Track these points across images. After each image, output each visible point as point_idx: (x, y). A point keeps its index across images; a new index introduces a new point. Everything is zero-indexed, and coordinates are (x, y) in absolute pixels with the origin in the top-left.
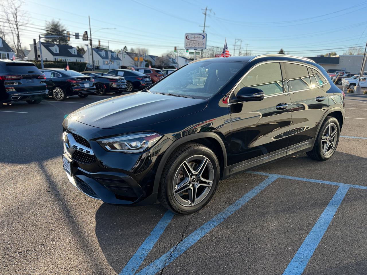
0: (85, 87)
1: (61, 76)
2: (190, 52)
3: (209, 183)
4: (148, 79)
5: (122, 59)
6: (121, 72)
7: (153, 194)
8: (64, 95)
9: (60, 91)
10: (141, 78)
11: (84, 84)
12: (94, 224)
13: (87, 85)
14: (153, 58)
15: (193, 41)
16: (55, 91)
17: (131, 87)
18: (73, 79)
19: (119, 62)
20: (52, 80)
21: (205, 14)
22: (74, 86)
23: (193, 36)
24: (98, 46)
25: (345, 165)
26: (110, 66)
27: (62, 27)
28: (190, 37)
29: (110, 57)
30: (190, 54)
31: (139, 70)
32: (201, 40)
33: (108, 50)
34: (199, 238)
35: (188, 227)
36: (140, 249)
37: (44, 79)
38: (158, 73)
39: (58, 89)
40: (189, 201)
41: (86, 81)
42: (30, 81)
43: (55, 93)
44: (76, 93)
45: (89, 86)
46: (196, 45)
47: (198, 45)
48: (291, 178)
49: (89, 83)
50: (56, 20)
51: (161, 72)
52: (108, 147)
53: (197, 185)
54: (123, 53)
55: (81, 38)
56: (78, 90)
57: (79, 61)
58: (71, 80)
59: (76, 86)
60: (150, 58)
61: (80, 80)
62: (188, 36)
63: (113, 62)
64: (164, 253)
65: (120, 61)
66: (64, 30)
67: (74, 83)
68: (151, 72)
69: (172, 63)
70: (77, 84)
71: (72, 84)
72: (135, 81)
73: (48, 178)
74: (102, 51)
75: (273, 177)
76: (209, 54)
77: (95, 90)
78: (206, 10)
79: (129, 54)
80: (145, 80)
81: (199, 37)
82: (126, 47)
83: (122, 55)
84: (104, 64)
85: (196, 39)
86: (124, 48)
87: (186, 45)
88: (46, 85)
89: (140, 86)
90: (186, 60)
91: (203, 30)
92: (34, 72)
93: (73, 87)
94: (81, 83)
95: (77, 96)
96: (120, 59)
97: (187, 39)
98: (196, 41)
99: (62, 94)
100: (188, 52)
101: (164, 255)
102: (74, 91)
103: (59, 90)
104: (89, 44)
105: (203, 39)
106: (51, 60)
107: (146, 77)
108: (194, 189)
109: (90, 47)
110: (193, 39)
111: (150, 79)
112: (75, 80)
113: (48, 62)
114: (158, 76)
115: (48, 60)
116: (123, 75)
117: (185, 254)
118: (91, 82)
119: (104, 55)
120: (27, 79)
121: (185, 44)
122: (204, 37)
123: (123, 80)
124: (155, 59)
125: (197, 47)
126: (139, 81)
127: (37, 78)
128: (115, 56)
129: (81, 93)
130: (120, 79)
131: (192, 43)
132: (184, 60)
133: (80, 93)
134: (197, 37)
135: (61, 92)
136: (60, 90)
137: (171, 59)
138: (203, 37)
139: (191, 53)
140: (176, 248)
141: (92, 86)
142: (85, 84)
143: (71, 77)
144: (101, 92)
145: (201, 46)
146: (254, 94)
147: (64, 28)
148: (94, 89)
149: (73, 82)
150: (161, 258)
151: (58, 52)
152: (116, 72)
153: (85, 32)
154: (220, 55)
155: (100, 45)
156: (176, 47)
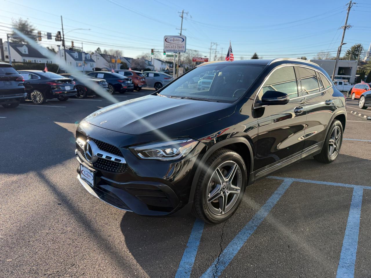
0: (65, 90)
1: (39, 78)
2: (167, 55)
3: (237, 190)
4: (129, 82)
5: (95, 61)
6: (101, 74)
7: (188, 203)
8: (43, 98)
9: (39, 94)
10: (123, 81)
11: (64, 86)
12: (123, 238)
13: (68, 88)
14: (129, 60)
15: (172, 44)
16: (33, 94)
17: (112, 90)
18: (54, 81)
19: (93, 64)
20: (29, 83)
21: (182, 17)
22: (54, 88)
23: (172, 39)
24: (71, 47)
25: (350, 167)
26: (84, 68)
27: (31, 26)
28: (169, 40)
29: (84, 59)
30: (167, 56)
31: (119, 72)
32: (180, 43)
33: (82, 51)
34: (239, 248)
35: (223, 237)
36: (182, 263)
37: (22, 81)
38: (139, 76)
39: (36, 92)
40: (220, 209)
41: (67, 84)
42: (8, 83)
43: (33, 96)
44: (56, 96)
45: (70, 89)
46: (175, 48)
47: (178, 48)
48: (305, 181)
49: (70, 86)
50: (24, 19)
51: (142, 74)
52: (140, 155)
53: (227, 192)
54: (97, 55)
55: (54, 38)
56: (58, 93)
57: (50, 63)
58: (51, 83)
59: (56, 89)
60: (125, 60)
61: (61, 82)
62: (167, 38)
63: (87, 64)
64: (208, 266)
66: (33, 30)
68: (132, 74)
69: (148, 65)
70: (58, 87)
71: (52, 87)
72: (117, 83)
73: (53, 188)
74: (74, 52)
75: (288, 181)
77: (76, 93)
78: (183, 13)
79: (104, 56)
80: (127, 82)
81: (179, 40)
82: (99, 48)
83: (95, 56)
84: (77, 66)
85: (175, 42)
86: (97, 50)
87: (166, 48)
88: (24, 87)
89: (122, 88)
90: (162, 63)
91: (180, 33)
92: (12, 74)
93: (53, 90)
94: (62, 86)
95: (56, 99)
96: (93, 61)
97: (166, 42)
98: (176, 44)
99: (41, 97)
100: (165, 55)
101: (209, 268)
102: (54, 94)
103: (38, 93)
104: (62, 45)
105: (182, 42)
106: (20, 61)
107: (127, 80)
108: (225, 196)
109: (62, 47)
110: (172, 42)
111: (132, 82)
112: (55, 83)
113: (17, 64)
114: (139, 78)
115: (16, 61)
116: (103, 77)
117: (230, 266)
118: (72, 85)
119: (76, 57)
120: (4, 81)
121: (164, 47)
122: (184, 40)
123: (105, 82)
124: (131, 61)
125: (176, 50)
126: (120, 83)
127: (15, 80)
128: (89, 58)
129: (62, 96)
130: (101, 81)
131: (171, 46)
132: (160, 62)
133: (60, 96)
134: (177, 40)
135: (41, 95)
136: (39, 93)
137: (147, 61)
138: (182, 40)
139: (168, 56)
140: (219, 259)
141: (73, 89)
142: (66, 87)
143: (51, 79)
144: (81, 95)
145: (180, 49)
146: (278, 98)
147: (33, 28)
148: (75, 92)
149: (54, 85)
150: (208, 271)
151: (27, 53)
152: (95, 74)
153: (58, 32)
154: (197, 58)
155: (74, 46)
156: (153, 49)
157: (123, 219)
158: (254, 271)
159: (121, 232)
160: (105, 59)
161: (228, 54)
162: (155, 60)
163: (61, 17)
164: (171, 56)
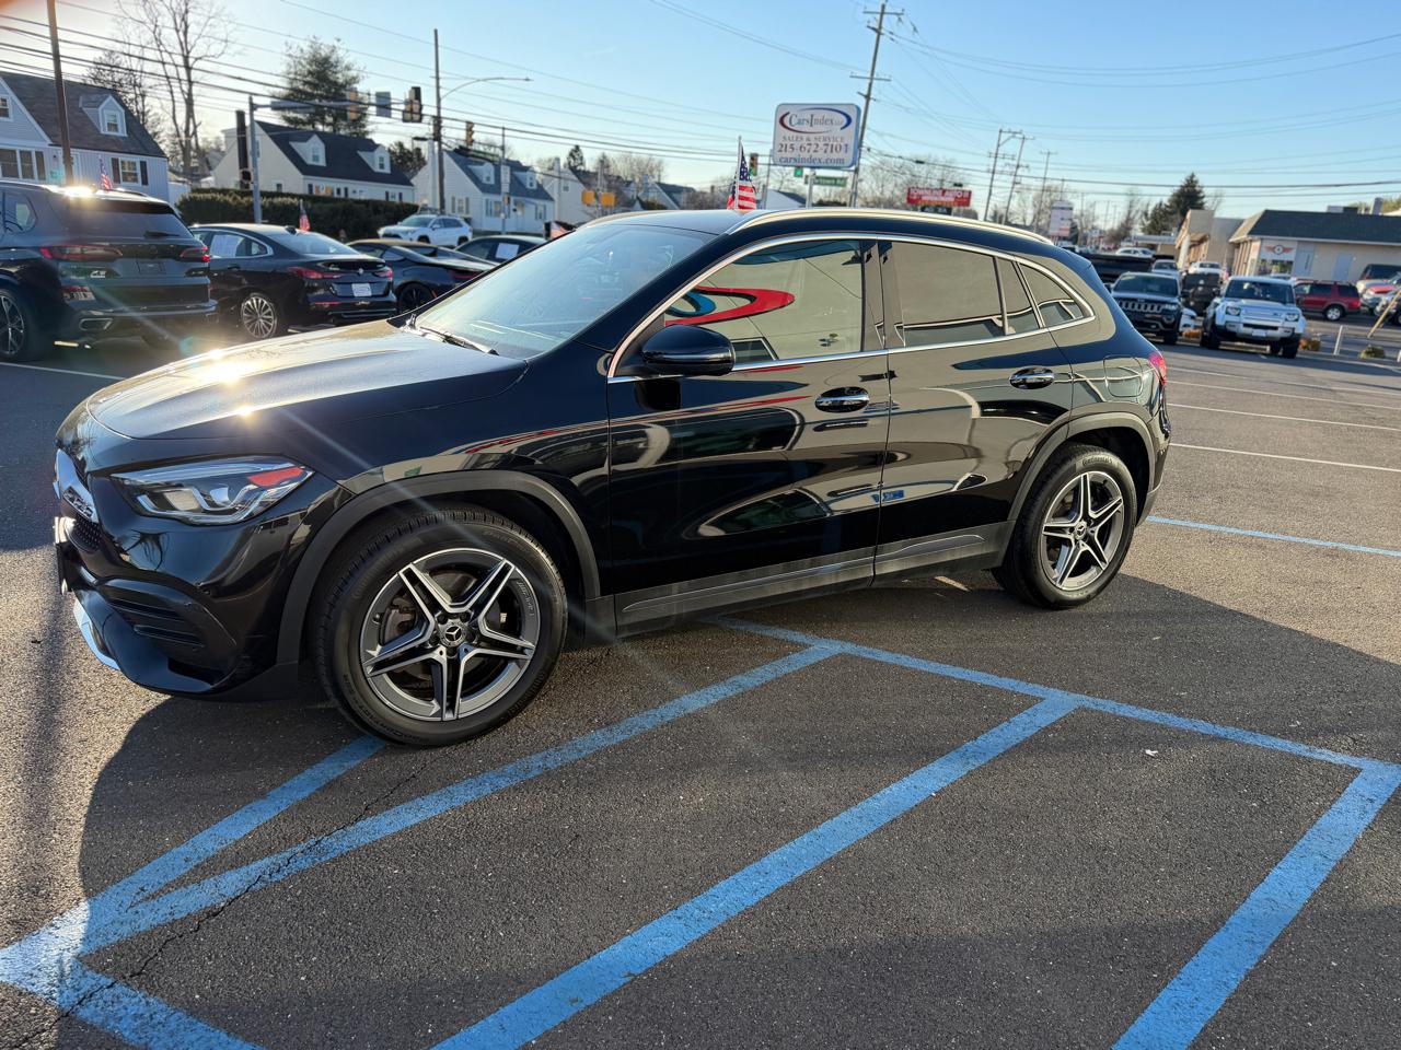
0: (353, 297)
1: (270, 252)
3: (522, 650)
5: (555, 197)
6: (510, 246)
7: (276, 666)
8: (276, 322)
9: (266, 307)
11: (350, 284)
13: (362, 290)
15: (805, 136)
16: (248, 305)
18: (313, 265)
19: (545, 207)
20: (238, 268)
21: (878, 31)
22: (314, 289)
23: (807, 115)
24: (462, 144)
26: (504, 221)
27: (348, 68)
28: (794, 121)
29: (505, 188)
30: (813, 182)
32: (836, 131)
33: (501, 157)
34: (413, 822)
35: (404, 785)
37: (203, 260)
39: (257, 300)
40: (433, 702)
41: (358, 274)
42: (151, 266)
43: (247, 311)
45: (370, 294)
46: (815, 151)
47: (825, 152)
48: (885, 657)
49: (370, 283)
52: (144, 500)
53: (467, 650)
54: (562, 175)
56: (327, 305)
57: (397, 200)
58: (303, 269)
59: (321, 292)
60: (664, 194)
61: (337, 269)
62: (788, 114)
63: (523, 205)
64: (270, 854)
65: (549, 204)
66: (354, 80)
67: (317, 280)
70: (325, 284)
71: (306, 285)
74: (480, 164)
75: (822, 648)
76: (896, 185)
78: (882, 13)
81: (832, 121)
82: (578, 149)
83: (557, 180)
84: (489, 213)
85: (816, 128)
86: (571, 155)
87: (780, 151)
88: (209, 281)
91: (865, 92)
92: (167, 235)
93: (309, 295)
94: (341, 281)
96: (548, 197)
97: (782, 128)
98: (818, 136)
99: (272, 317)
100: (800, 176)
101: (266, 858)
103: (262, 303)
104: (431, 137)
105: (843, 128)
106: (294, 191)
108: (454, 665)
109: (430, 144)
110: (806, 128)
112: (318, 270)
113: (280, 199)
115: (285, 190)
117: (334, 862)
118: (376, 279)
120: (139, 260)
122: (850, 120)
125: (819, 159)
127: (177, 258)
128: (532, 185)
131: (801, 143)
134: (824, 122)
135: (270, 309)
136: (265, 302)
138: (845, 120)
140: (319, 842)
141: (381, 293)
142: (355, 287)
143: (304, 257)
145: (835, 156)
147: (353, 73)
148: (389, 304)
149: (312, 277)
150: (253, 866)
151: (322, 162)
152: (495, 245)
153: (414, 88)
154: (928, 192)
155: (473, 141)
156: (757, 155)
160: (587, 188)
163: (436, 31)
164: (824, 181)
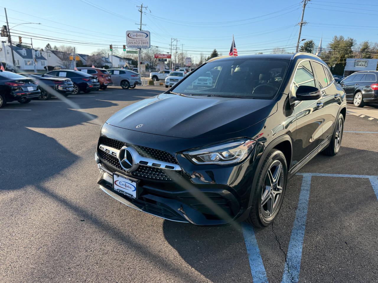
0: (28, 91)
2: (127, 51)
3: (280, 190)
4: (95, 80)
5: (46, 58)
6: (63, 73)
7: (248, 208)
8: (2, 101)
10: (88, 79)
11: (27, 87)
13: (31, 89)
14: (84, 57)
15: (135, 40)
17: (77, 90)
18: (14, 82)
21: (141, 12)
22: (16, 90)
23: (135, 34)
24: (19, 43)
26: (35, 66)
28: (132, 35)
29: (34, 56)
30: (127, 53)
31: (82, 70)
32: (144, 38)
33: (31, 48)
34: (301, 250)
35: (279, 240)
36: (253, 273)
38: (104, 73)
40: (268, 211)
41: (29, 84)
44: (18, 98)
45: (33, 90)
46: (139, 44)
47: (142, 44)
49: (33, 86)
51: (107, 72)
52: (194, 160)
53: (274, 193)
54: (48, 52)
56: (20, 94)
58: (11, 83)
59: (18, 90)
60: (80, 57)
61: (22, 82)
62: (130, 33)
63: (37, 61)
64: (282, 273)
65: (45, 61)
67: (16, 86)
68: (96, 72)
69: (105, 62)
70: (19, 88)
71: (12, 88)
72: (81, 82)
74: (22, 49)
75: (306, 175)
77: (40, 94)
79: (56, 53)
80: (92, 81)
81: (142, 35)
82: (49, 44)
83: (46, 53)
84: (26, 64)
85: (138, 37)
86: (47, 46)
87: (129, 44)
89: (87, 88)
90: (120, 60)
91: (140, 28)
93: (13, 92)
94: (24, 86)
95: (16, 102)
96: (45, 59)
97: (128, 37)
98: (139, 39)
100: (125, 51)
101: (283, 275)
102: (15, 96)
104: (8, 41)
105: (146, 37)
107: (93, 78)
108: (273, 197)
109: (7, 44)
110: (135, 37)
111: (97, 80)
112: (16, 83)
114: (104, 76)
116: (65, 76)
117: (303, 270)
118: (34, 85)
119: (24, 54)
121: (127, 42)
122: (147, 35)
123: (70, 81)
124: (86, 58)
125: (140, 46)
126: (85, 82)
128: (39, 55)
129: (25, 98)
130: (66, 81)
131: (134, 42)
132: (118, 59)
133: (23, 98)
134: (140, 36)
137: (104, 58)
138: (146, 36)
139: (129, 52)
140: (288, 264)
141: (36, 89)
142: (28, 88)
143: (10, 79)
144: (44, 96)
145: (144, 45)
146: (310, 93)
148: (38, 93)
149: (14, 85)
150: (284, 278)
152: (56, 73)
154: (160, 55)
155: (22, 42)
156: (112, 45)
157: (163, 230)
158: (329, 272)
159: (170, 246)
160: (57, 56)
161: (231, 49)
162: (113, 57)
163: (5, 9)
164: (132, 52)
